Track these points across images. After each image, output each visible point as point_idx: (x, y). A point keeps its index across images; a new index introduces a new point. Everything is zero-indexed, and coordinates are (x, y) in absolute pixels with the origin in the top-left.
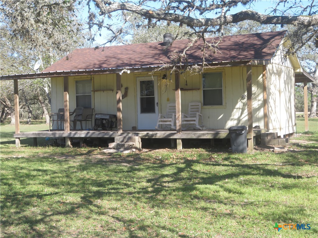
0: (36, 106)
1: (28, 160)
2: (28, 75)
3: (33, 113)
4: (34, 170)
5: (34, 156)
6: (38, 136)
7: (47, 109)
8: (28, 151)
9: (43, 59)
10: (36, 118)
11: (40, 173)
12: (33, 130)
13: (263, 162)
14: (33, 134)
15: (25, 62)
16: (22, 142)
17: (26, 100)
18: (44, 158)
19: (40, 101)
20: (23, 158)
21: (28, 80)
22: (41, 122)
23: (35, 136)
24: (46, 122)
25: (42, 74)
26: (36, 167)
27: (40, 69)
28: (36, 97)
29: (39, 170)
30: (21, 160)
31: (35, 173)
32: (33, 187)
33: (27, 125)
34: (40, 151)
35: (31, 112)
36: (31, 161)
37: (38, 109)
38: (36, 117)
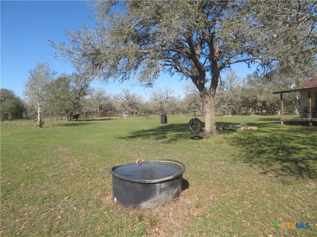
0: (291, 106)
1: (288, 131)
2: (288, 91)
3: (289, 110)
4: (292, 136)
5: (291, 130)
6: (293, 120)
7: (297, 108)
8: (288, 127)
9: (296, 83)
10: (291, 112)
11: (295, 138)
12: (290, 117)
14: (291, 119)
15: (285, 85)
16: (284, 123)
17: (286, 104)
18: (297, 131)
19: (293, 104)
20: (285, 130)
21: (287, 94)
22: (294, 114)
23: (291, 120)
24: (296, 114)
25: (296, 90)
26: (293, 135)
27: (294, 87)
28: (291, 102)
29: (295, 136)
30: (284, 131)
31: (293, 137)
32: (293, 144)
33: (286, 115)
34: (295, 127)
35: (288, 109)
36: (290, 132)
37: (292, 108)
38: (290, 112)
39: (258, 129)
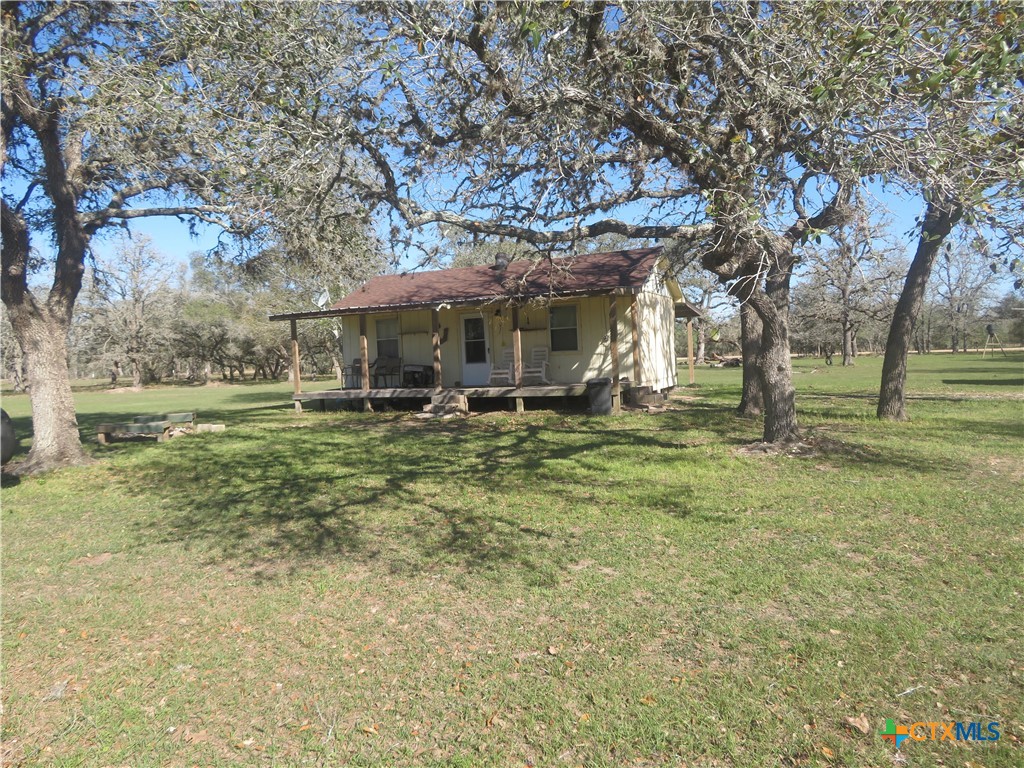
0: (323, 355)
1: (313, 430)
2: (311, 314)
3: (319, 365)
4: (321, 444)
5: (320, 425)
6: (325, 398)
7: (338, 360)
8: (313, 418)
9: (330, 291)
10: (324, 373)
11: (330, 448)
12: (318, 389)
13: (633, 427)
14: (319, 394)
15: (307, 295)
16: (305, 406)
17: (309, 348)
18: (334, 427)
19: (328, 349)
20: (305, 427)
21: (310, 321)
22: (331, 378)
23: (321, 398)
24: (336, 377)
25: (330, 312)
26: (324, 439)
27: (327, 304)
28: (322, 343)
29: (328, 444)
30: (303, 431)
31: (322, 448)
32: (321, 467)
33: (311, 383)
34: (329, 417)
35: (315, 364)
36: (317, 432)
37: (326, 360)
38: (323, 371)
39: (229, 431)
